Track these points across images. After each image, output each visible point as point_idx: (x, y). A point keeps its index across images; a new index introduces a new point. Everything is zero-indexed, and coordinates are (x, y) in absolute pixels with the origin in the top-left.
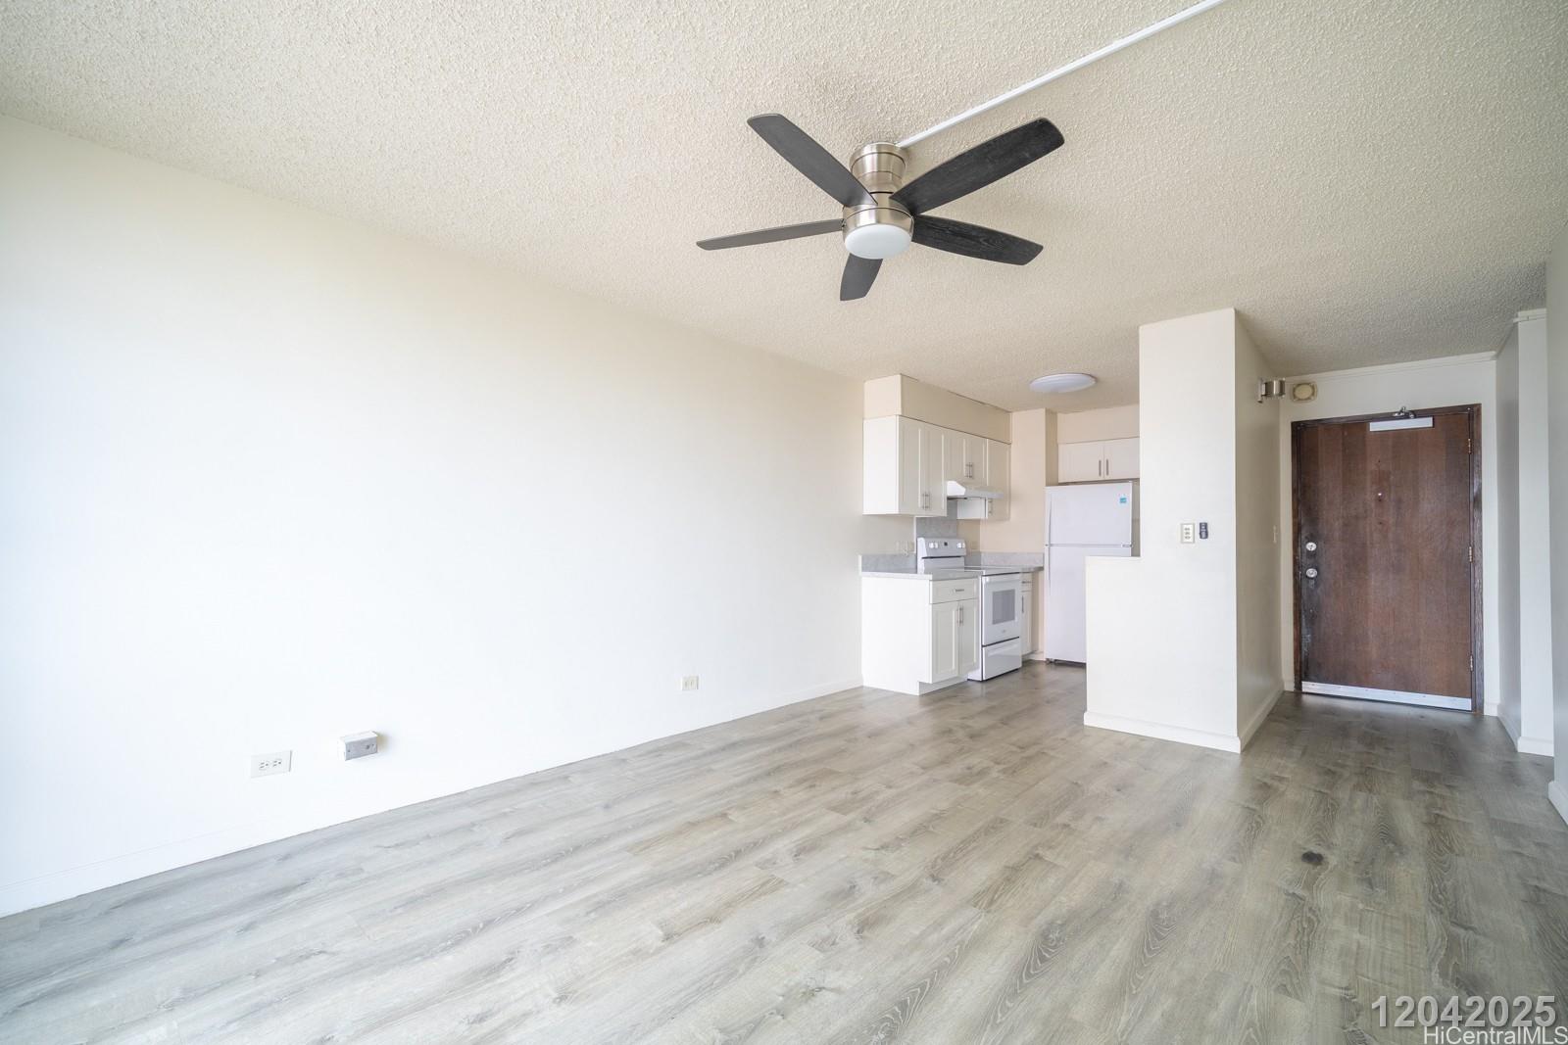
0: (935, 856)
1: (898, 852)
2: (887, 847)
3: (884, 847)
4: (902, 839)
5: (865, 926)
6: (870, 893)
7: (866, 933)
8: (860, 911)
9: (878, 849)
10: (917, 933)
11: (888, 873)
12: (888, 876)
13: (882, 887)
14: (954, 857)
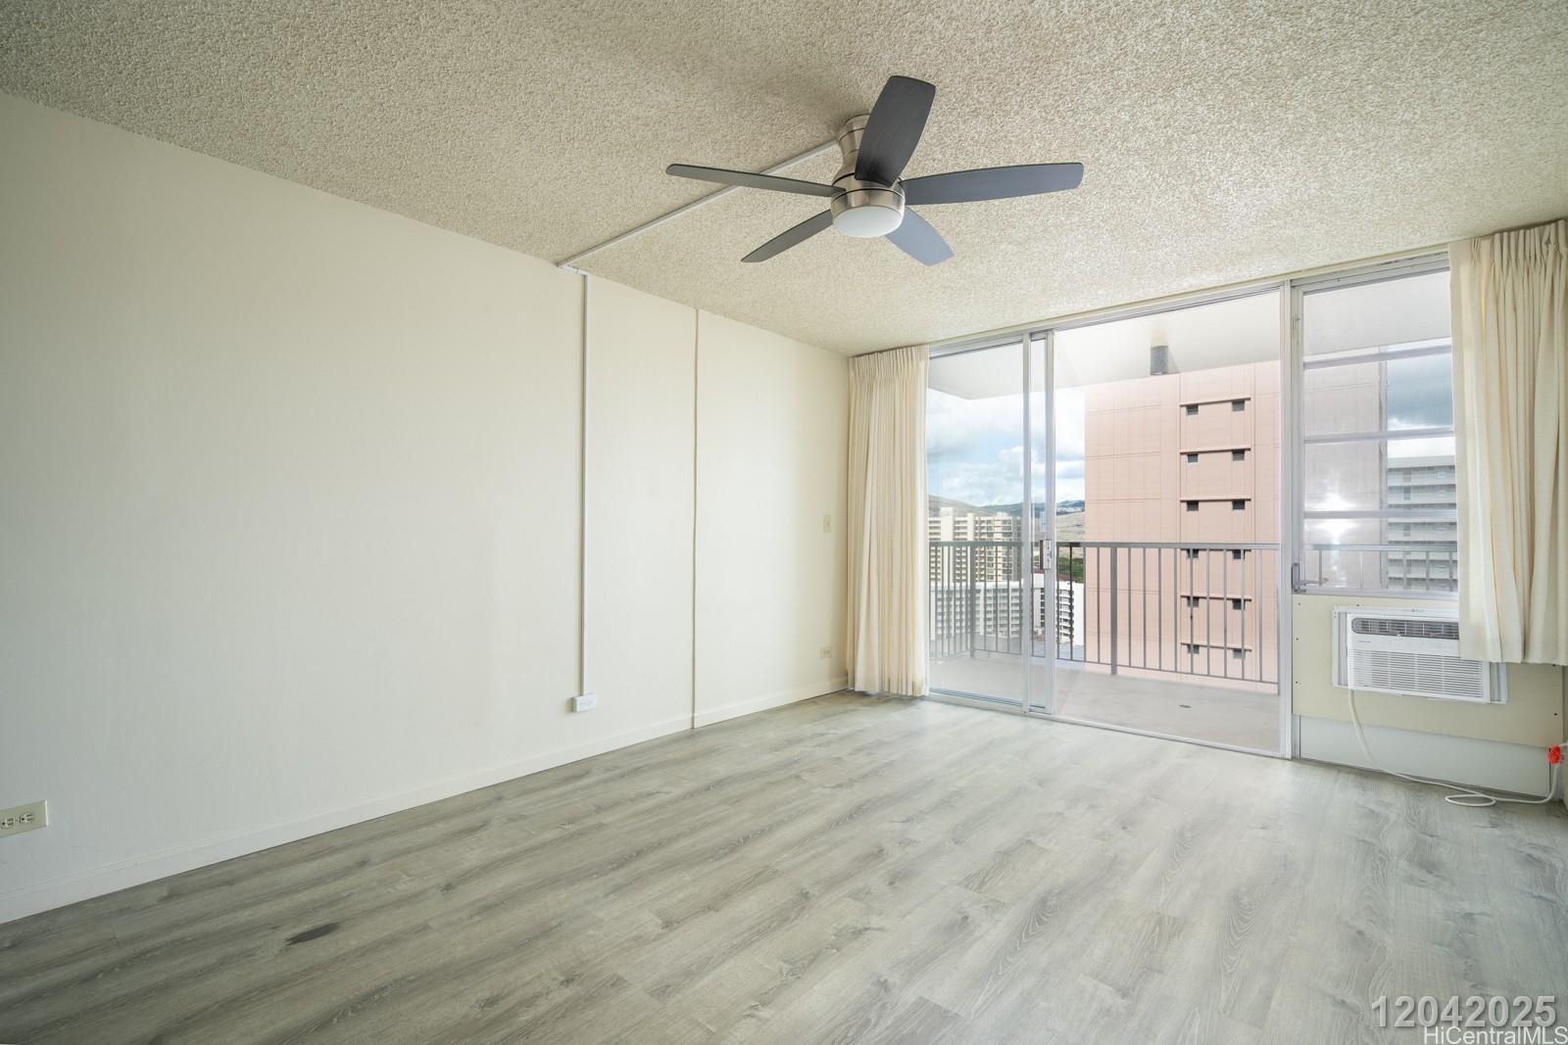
0: (795, 922)
1: (840, 927)
2: (853, 933)
3: (858, 933)
4: (833, 947)
5: (879, 854)
6: (875, 879)
7: (876, 850)
8: (882, 865)
9: (867, 929)
10: (835, 851)
11: (855, 899)
12: (855, 896)
13: (861, 885)
14: (772, 922)
